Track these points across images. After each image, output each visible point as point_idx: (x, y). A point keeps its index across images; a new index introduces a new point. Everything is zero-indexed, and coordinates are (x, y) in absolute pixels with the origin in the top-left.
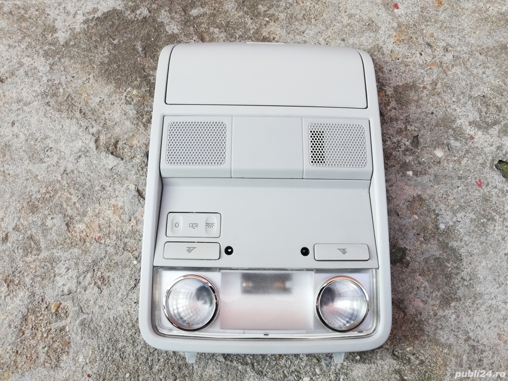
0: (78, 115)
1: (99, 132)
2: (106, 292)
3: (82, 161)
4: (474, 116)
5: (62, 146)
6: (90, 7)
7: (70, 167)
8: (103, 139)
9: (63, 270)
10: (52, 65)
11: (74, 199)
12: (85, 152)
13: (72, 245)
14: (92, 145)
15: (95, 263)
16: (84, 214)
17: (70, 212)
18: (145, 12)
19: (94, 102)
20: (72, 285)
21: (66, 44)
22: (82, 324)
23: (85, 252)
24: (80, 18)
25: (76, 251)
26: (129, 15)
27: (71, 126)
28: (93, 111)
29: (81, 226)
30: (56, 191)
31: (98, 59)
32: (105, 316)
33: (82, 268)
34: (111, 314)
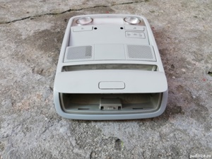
0: (26, 61)
1: (35, 67)
2: (28, 135)
3: (25, 77)
4: (193, 57)
5: (16, 72)
6: (37, 29)
7: (19, 80)
8: (36, 69)
9: (6, 125)
10: (17, 46)
11: (18, 92)
12: (27, 74)
13: (13, 113)
14: (31, 71)
15: (24, 120)
16: (22, 99)
17: (15, 98)
18: (59, 30)
19: (34, 57)
20: (9, 132)
21: (25, 39)
22: (12, 153)
23: (20, 116)
24: (32, 32)
25: (15, 115)
26: (52, 31)
27: (22, 65)
28: (33, 60)
29: (20, 104)
30: (10, 90)
31: (38, 43)
32: (26, 149)
33: (16, 123)
34: (29, 147)
